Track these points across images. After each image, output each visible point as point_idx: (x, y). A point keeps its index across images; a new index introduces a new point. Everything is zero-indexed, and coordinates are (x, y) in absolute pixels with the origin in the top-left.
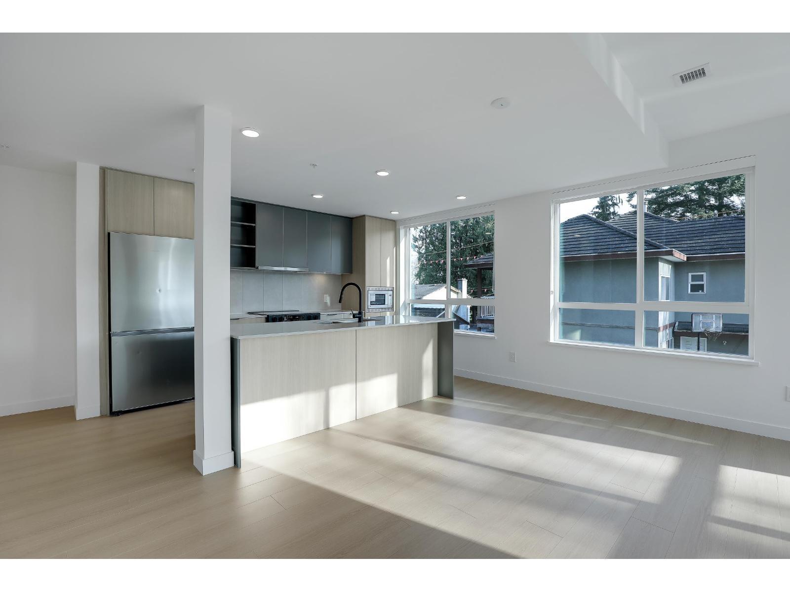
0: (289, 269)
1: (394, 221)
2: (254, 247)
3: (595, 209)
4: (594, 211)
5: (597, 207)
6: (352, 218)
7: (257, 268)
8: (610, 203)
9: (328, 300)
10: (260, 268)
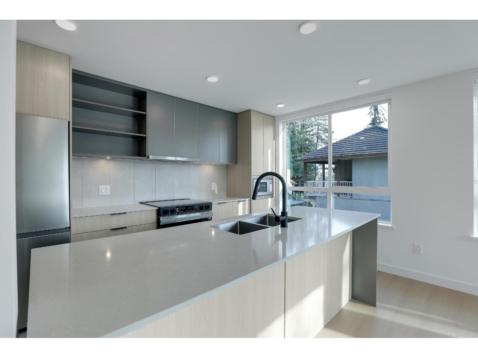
0: (179, 159)
1: (273, 117)
2: (145, 135)
3: (369, 125)
4: (368, 127)
5: (370, 124)
6: (237, 114)
7: (148, 157)
8: (378, 121)
9: (215, 187)
10: (151, 157)
